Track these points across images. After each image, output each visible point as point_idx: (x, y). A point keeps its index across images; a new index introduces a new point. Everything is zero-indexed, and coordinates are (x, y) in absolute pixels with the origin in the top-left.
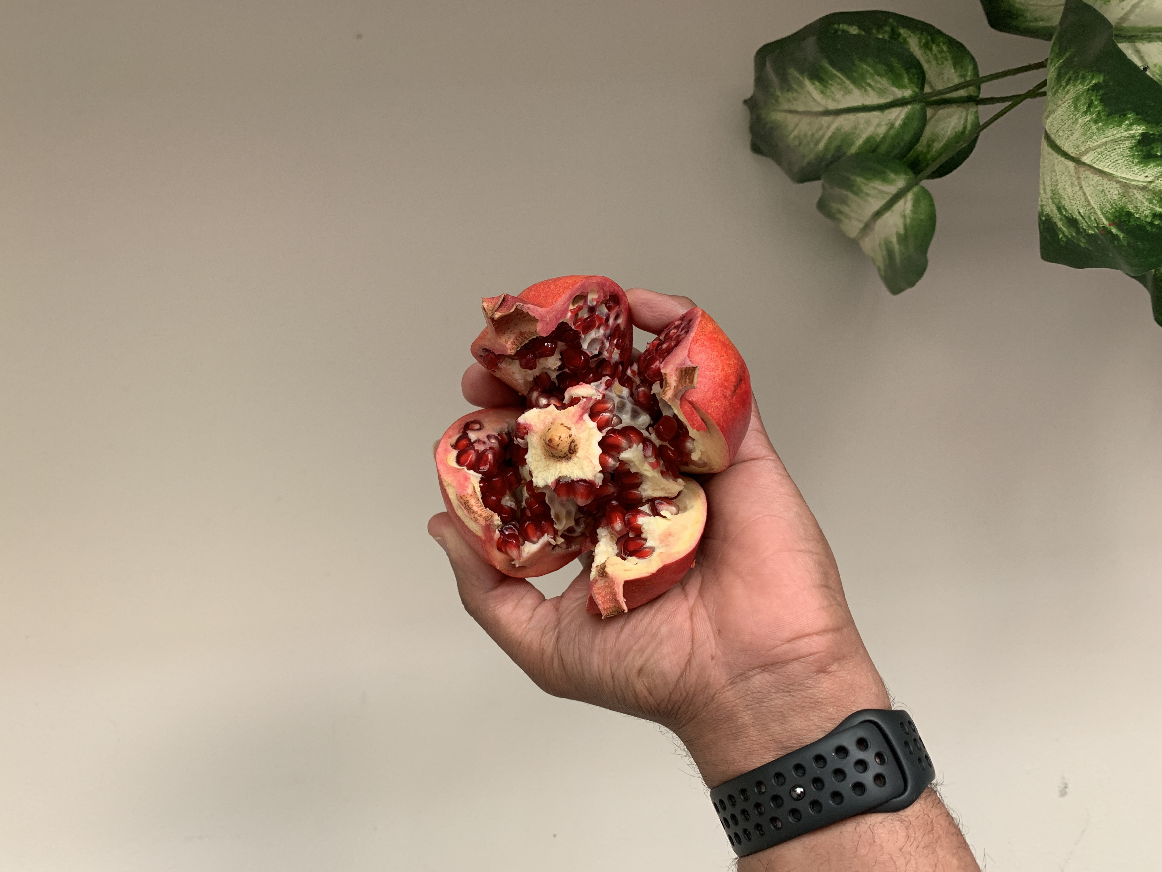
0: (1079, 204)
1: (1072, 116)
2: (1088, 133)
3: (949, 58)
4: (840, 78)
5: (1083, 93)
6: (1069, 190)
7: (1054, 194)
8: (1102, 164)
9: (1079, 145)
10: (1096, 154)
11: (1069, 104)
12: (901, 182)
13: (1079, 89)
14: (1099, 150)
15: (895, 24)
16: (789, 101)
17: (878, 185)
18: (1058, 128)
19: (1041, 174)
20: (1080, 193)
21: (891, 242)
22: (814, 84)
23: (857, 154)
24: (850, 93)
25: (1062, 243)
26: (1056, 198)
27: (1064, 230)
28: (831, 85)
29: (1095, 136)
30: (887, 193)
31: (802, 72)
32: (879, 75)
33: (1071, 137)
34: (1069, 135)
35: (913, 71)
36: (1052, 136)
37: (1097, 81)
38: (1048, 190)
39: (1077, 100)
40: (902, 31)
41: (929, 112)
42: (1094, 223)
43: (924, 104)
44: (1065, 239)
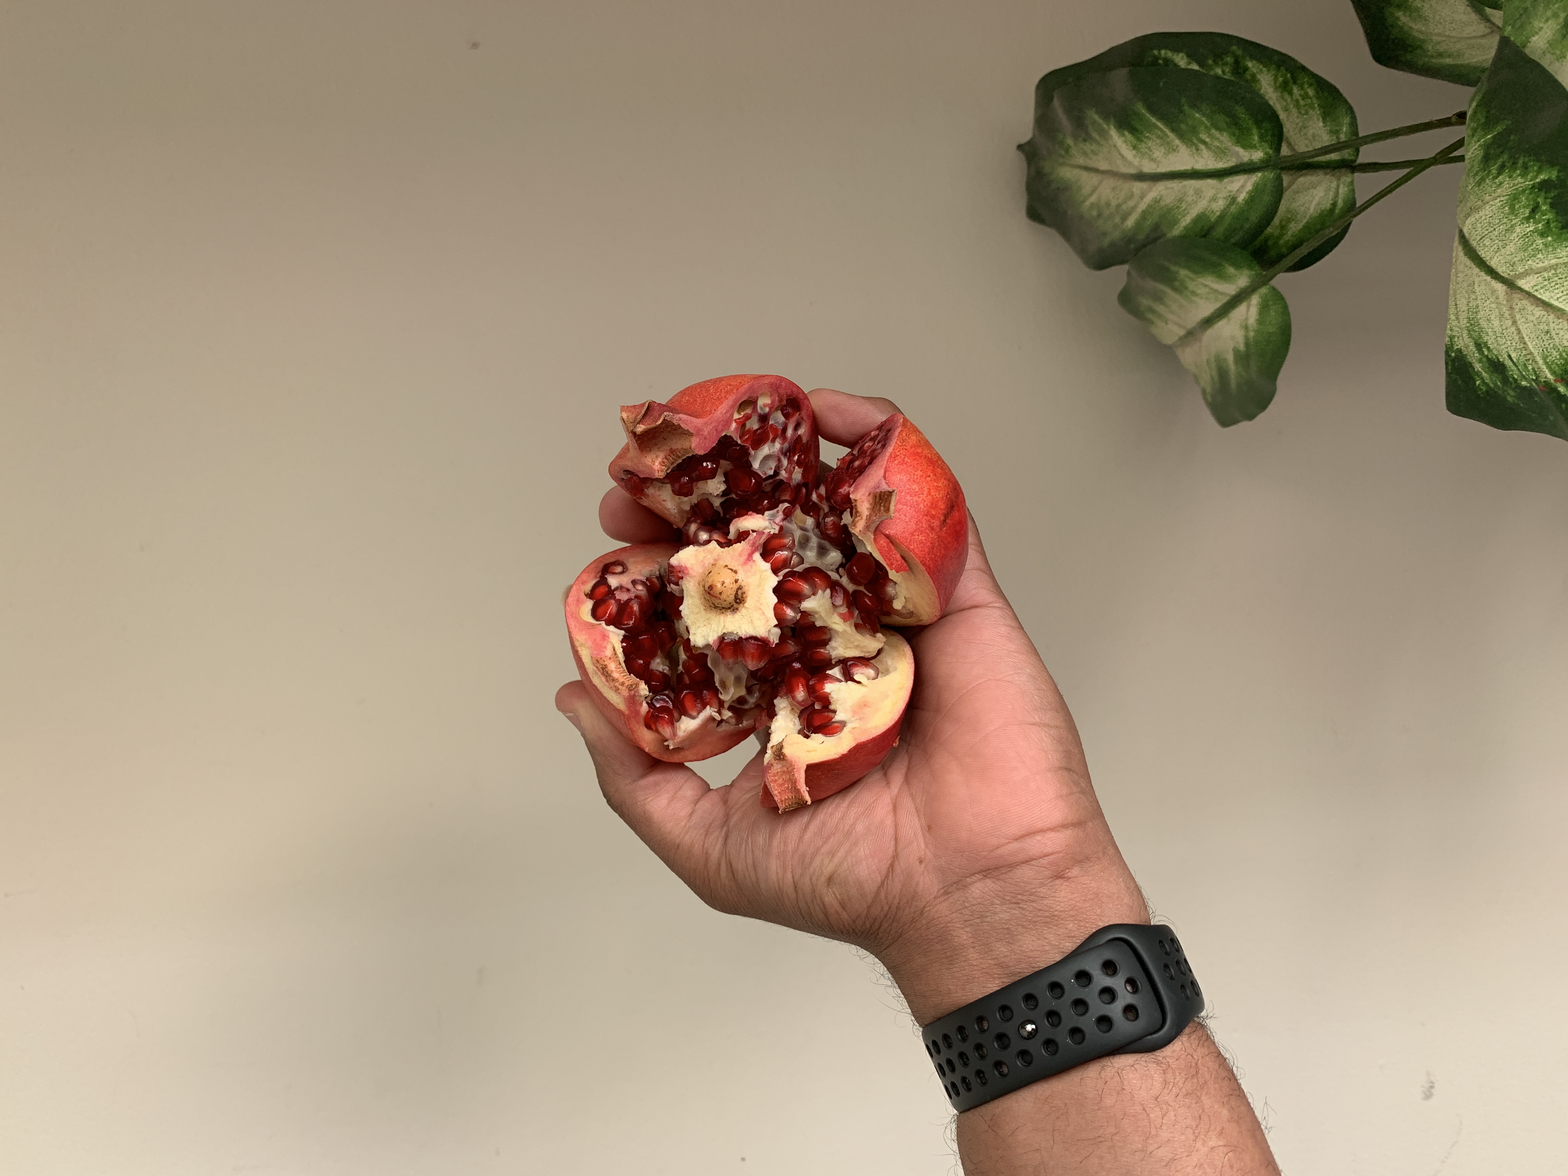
0: (1510, 345)
1: (1505, 220)
2: (1530, 249)
3: (1316, 105)
4: (1162, 131)
5: (1524, 191)
6: (1496, 323)
7: (1471, 325)
8: (1547, 293)
9: (1514, 263)
10: (1540, 279)
11: (1501, 203)
12: (1243, 280)
13: (1518, 184)
14: (1546, 275)
15: (1239, 52)
16: (1085, 154)
17: (1211, 281)
18: (1484, 234)
19: (1451, 292)
20: (1513, 329)
21: (1225, 360)
22: (1123, 135)
23: (1183, 237)
24: (1174, 150)
25: (1479, 393)
26: (1474, 331)
27: (1484, 376)
28: (1147, 137)
29: (1540, 254)
30: (1222, 294)
31: (1106, 117)
32: (1218, 129)
33: (1503, 250)
34: (1500, 247)
35: (1266, 125)
36: (1474, 244)
37: (1546, 178)
38: (1463, 316)
39: (1514, 198)
40: (1250, 64)
41: (1286, 179)
42: (1532, 376)
43: (1278, 171)
44: (1484, 388)
